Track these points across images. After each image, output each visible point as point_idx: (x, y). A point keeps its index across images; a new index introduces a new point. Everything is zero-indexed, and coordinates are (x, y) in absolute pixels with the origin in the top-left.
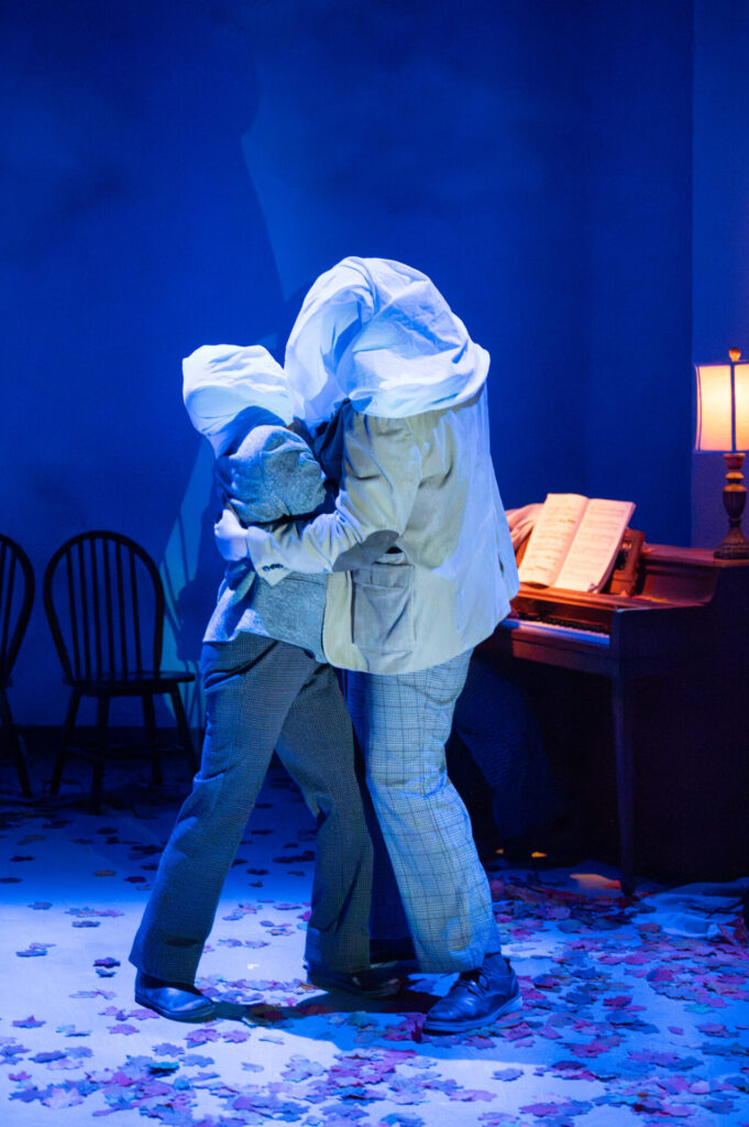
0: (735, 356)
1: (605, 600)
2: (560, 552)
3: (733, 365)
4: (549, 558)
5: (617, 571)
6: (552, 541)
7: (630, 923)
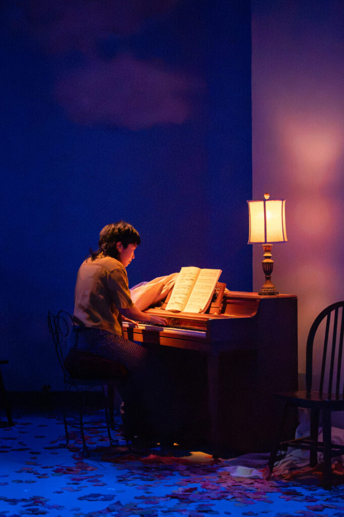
0: (267, 197)
1: (206, 316)
2: (186, 294)
3: (265, 200)
4: (181, 298)
5: (213, 303)
6: (183, 290)
7: (216, 472)
